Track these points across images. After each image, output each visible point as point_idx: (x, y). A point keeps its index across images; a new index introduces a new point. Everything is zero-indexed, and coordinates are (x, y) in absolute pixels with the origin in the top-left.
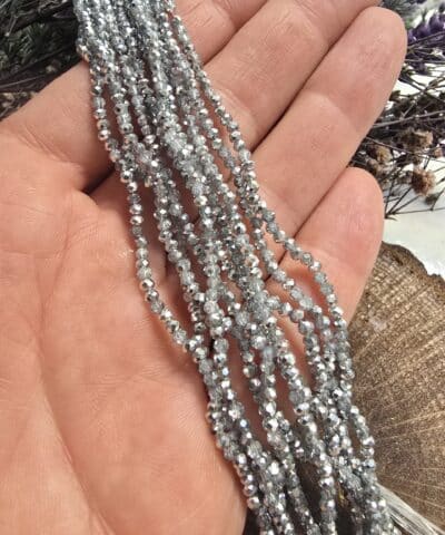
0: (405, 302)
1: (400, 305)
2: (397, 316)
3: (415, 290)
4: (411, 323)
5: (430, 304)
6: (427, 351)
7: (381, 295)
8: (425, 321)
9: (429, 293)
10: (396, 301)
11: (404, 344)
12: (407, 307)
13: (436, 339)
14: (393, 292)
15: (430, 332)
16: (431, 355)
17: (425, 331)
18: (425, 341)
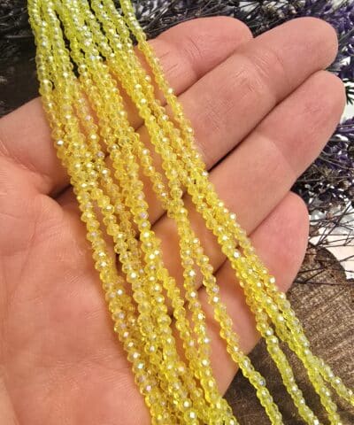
0: (322, 304)
1: (317, 307)
2: (313, 317)
3: (332, 293)
4: (325, 324)
5: (344, 308)
6: (336, 353)
7: (301, 295)
8: (338, 324)
9: (345, 297)
10: (314, 303)
11: (316, 344)
12: (323, 309)
13: (345, 342)
14: (312, 293)
15: (341, 335)
16: (339, 357)
17: (337, 334)
18: (334, 343)
